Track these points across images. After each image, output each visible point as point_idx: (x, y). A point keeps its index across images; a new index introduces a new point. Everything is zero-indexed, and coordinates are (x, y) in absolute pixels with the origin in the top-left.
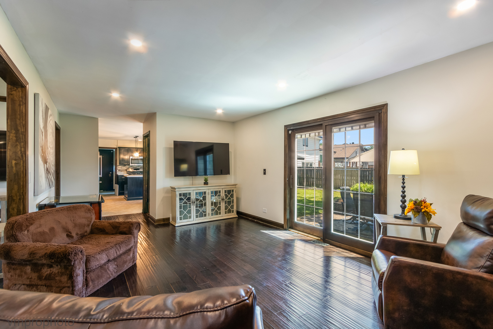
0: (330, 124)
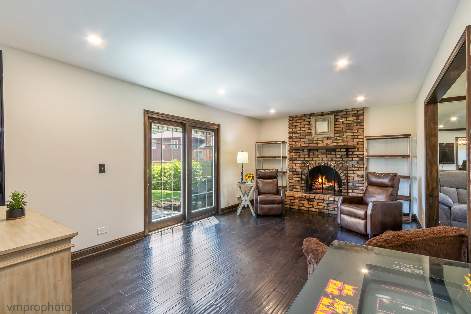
0: (192, 125)
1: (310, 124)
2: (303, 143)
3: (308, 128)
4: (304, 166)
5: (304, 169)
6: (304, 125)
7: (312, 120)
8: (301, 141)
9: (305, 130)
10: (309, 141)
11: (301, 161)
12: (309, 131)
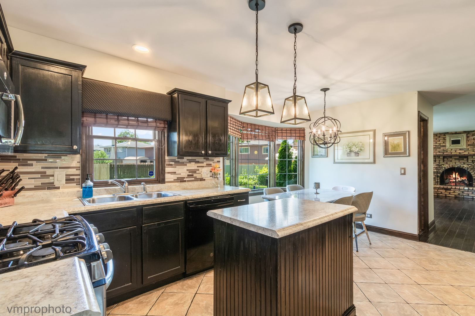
1: (444, 139)
2: (438, 152)
3: (443, 142)
4: (439, 167)
5: (439, 170)
6: (439, 140)
7: (446, 137)
8: (436, 150)
9: (440, 144)
10: (444, 150)
11: (436, 164)
12: (444, 144)
